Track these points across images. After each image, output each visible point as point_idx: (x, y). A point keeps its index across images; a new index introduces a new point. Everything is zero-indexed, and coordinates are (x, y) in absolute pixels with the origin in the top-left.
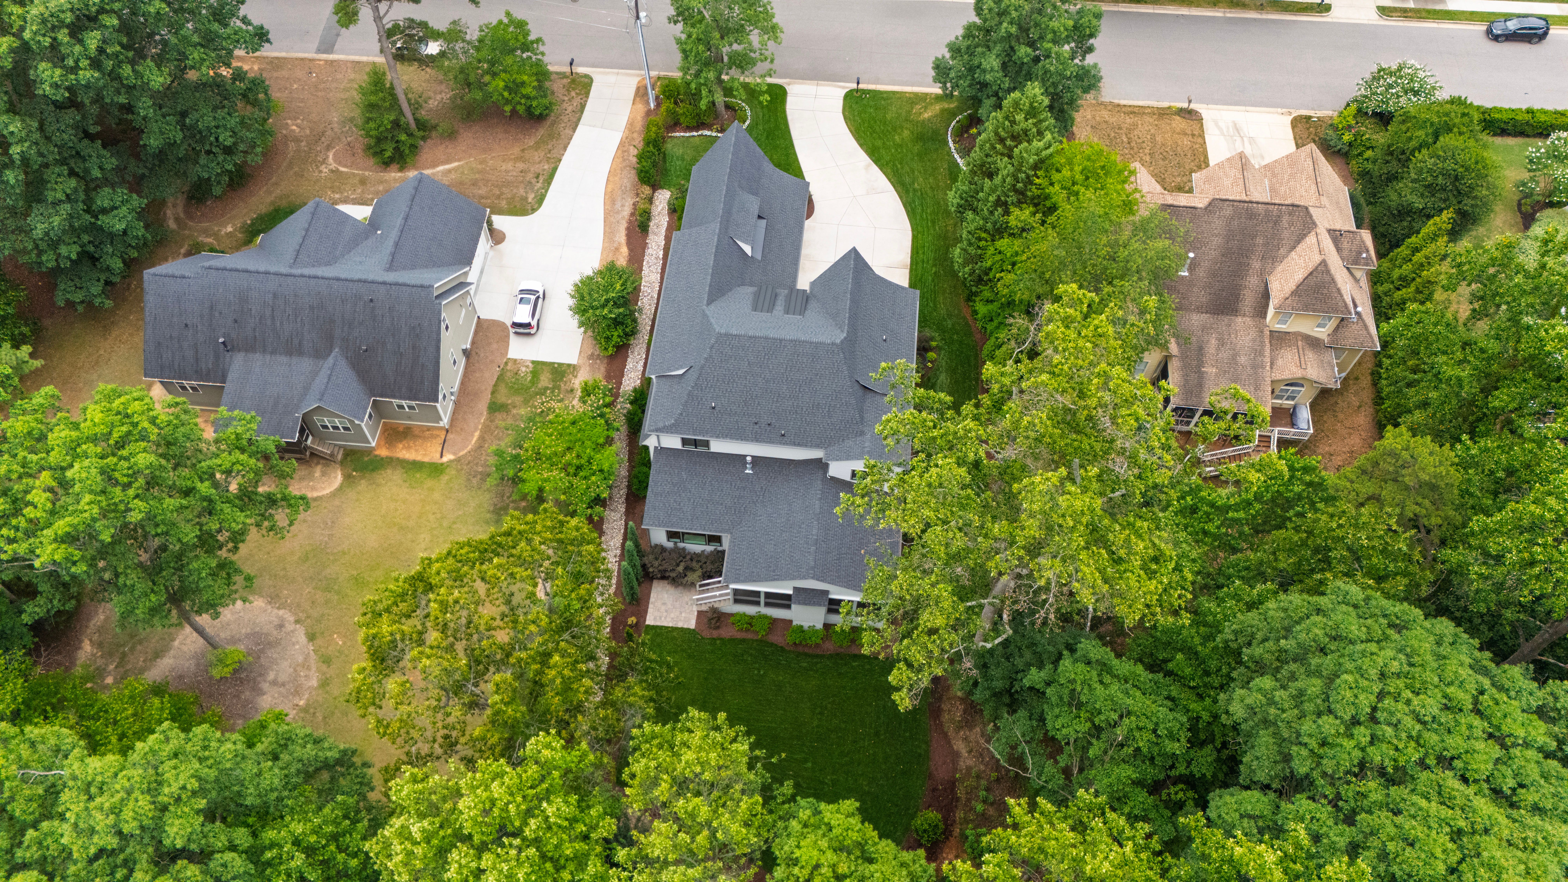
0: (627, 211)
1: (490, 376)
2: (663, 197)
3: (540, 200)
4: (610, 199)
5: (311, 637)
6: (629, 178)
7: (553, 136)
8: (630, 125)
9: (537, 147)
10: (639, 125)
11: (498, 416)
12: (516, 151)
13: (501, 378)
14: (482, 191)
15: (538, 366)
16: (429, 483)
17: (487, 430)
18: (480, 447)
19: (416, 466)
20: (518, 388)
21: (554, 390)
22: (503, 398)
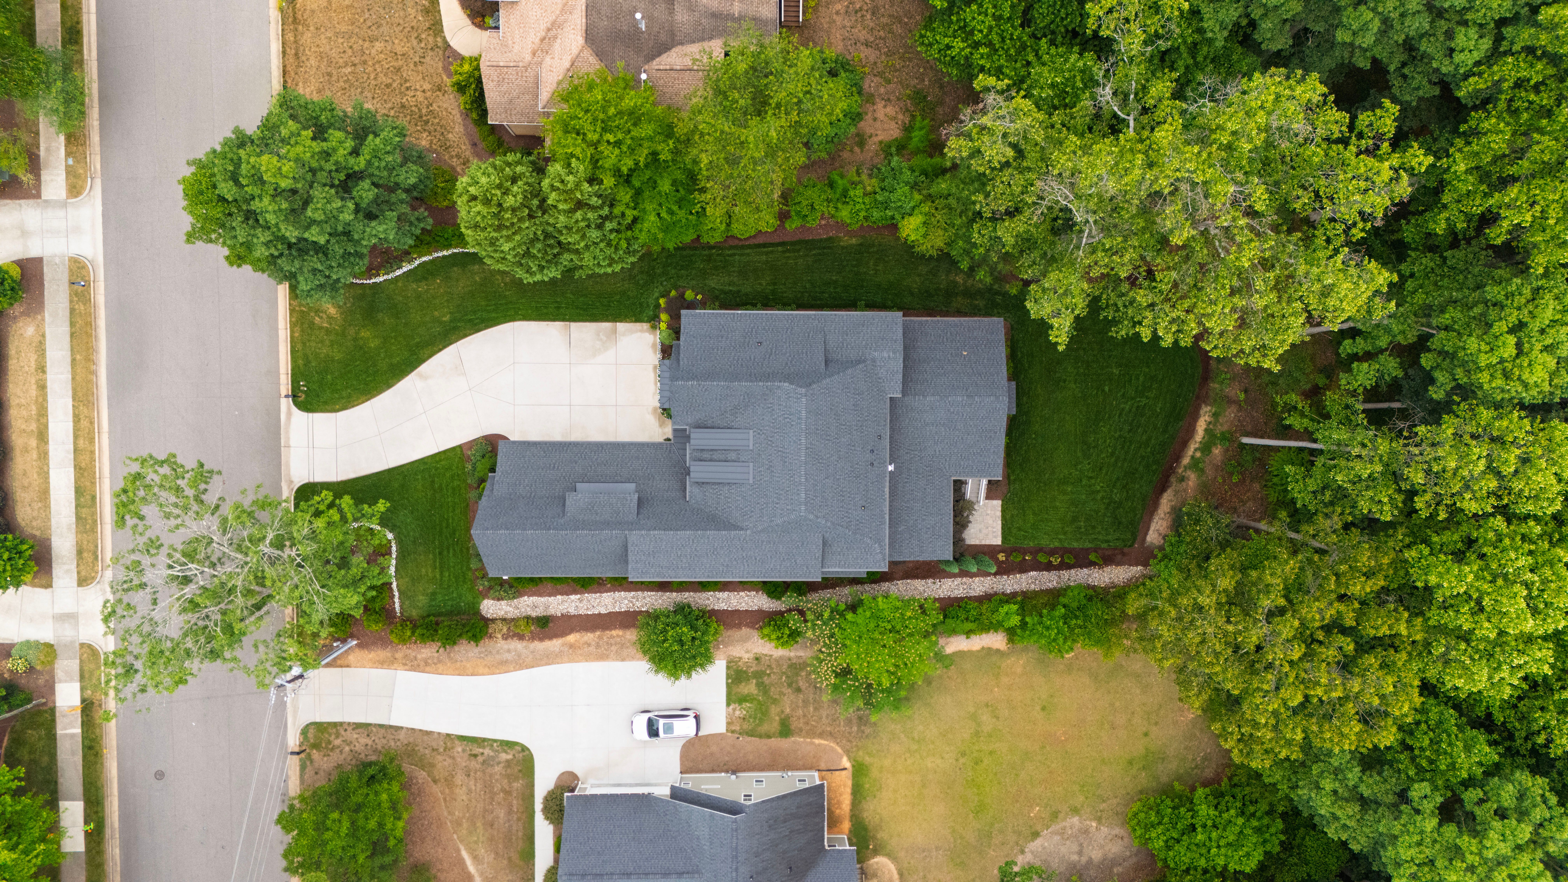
0: (516, 645)
1: (751, 745)
2: (490, 607)
3: (508, 745)
4: (502, 666)
6: (466, 650)
7: (410, 751)
8: (381, 664)
9: (429, 767)
10: (385, 654)
11: (794, 724)
12: (436, 789)
13: (751, 733)
14: (501, 813)
15: (732, 698)
16: (874, 773)
17: (812, 733)
18: (831, 735)
19: (857, 792)
20: (762, 712)
21: (758, 675)
22: (774, 725)
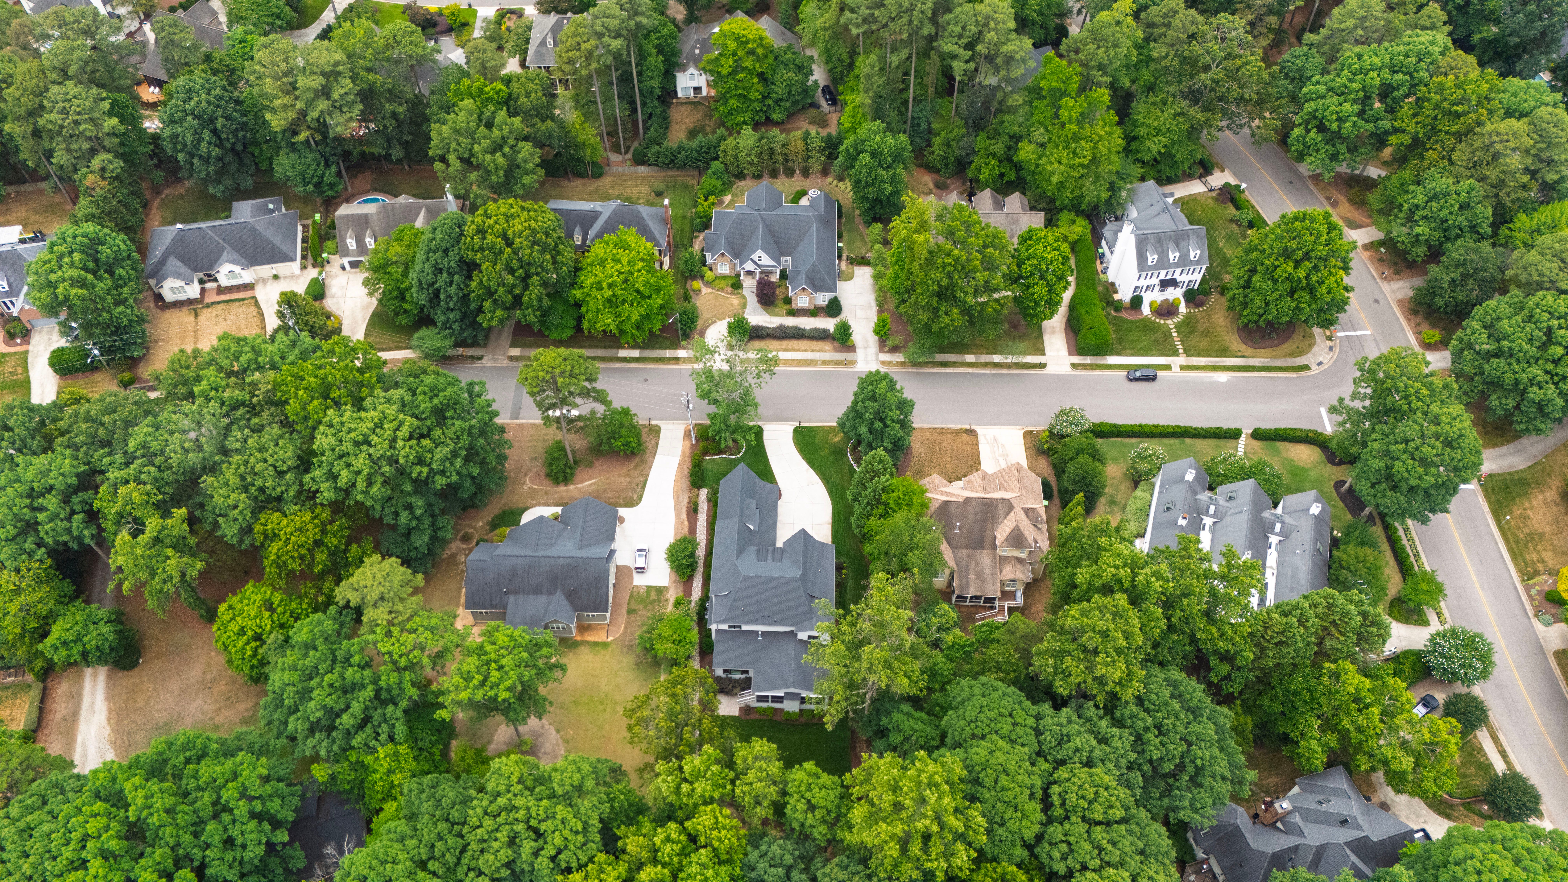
0: (685, 502)
1: (626, 596)
2: (704, 493)
3: (640, 498)
4: (677, 496)
5: (558, 731)
6: (685, 483)
7: (643, 462)
8: (683, 453)
9: (635, 468)
10: (688, 453)
11: (633, 616)
12: (625, 471)
13: (631, 596)
14: (610, 495)
15: (649, 588)
16: (603, 652)
17: (627, 623)
18: (625, 632)
19: (595, 644)
20: (640, 601)
21: (659, 601)
22: (634, 606)
